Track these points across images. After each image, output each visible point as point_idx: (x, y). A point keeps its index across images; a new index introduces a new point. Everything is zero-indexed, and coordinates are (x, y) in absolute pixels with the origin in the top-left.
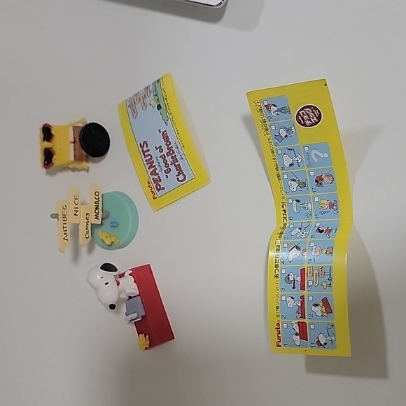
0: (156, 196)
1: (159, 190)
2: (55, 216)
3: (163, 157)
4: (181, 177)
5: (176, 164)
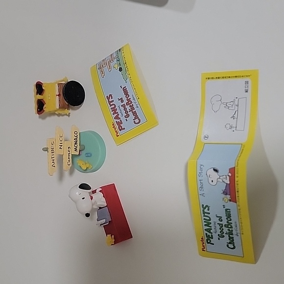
0: (118, 134)
1: (120, 130)
2: (46, 150)
3: (123, 106)
4: (137, 121)
5: (133, 111)
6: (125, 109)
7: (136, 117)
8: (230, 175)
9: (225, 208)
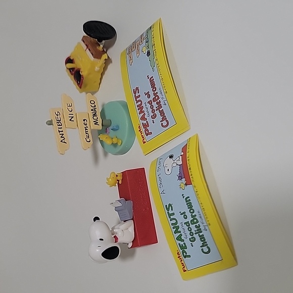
0: (145, 140)
1: (147, 135)
2: (50, 123)
3: (150, 102)
4: (165, 123)
5: (161, 109)
6: (152, 107)
7: (164, 118)
8: (182, 154)
9: (185, 198)
